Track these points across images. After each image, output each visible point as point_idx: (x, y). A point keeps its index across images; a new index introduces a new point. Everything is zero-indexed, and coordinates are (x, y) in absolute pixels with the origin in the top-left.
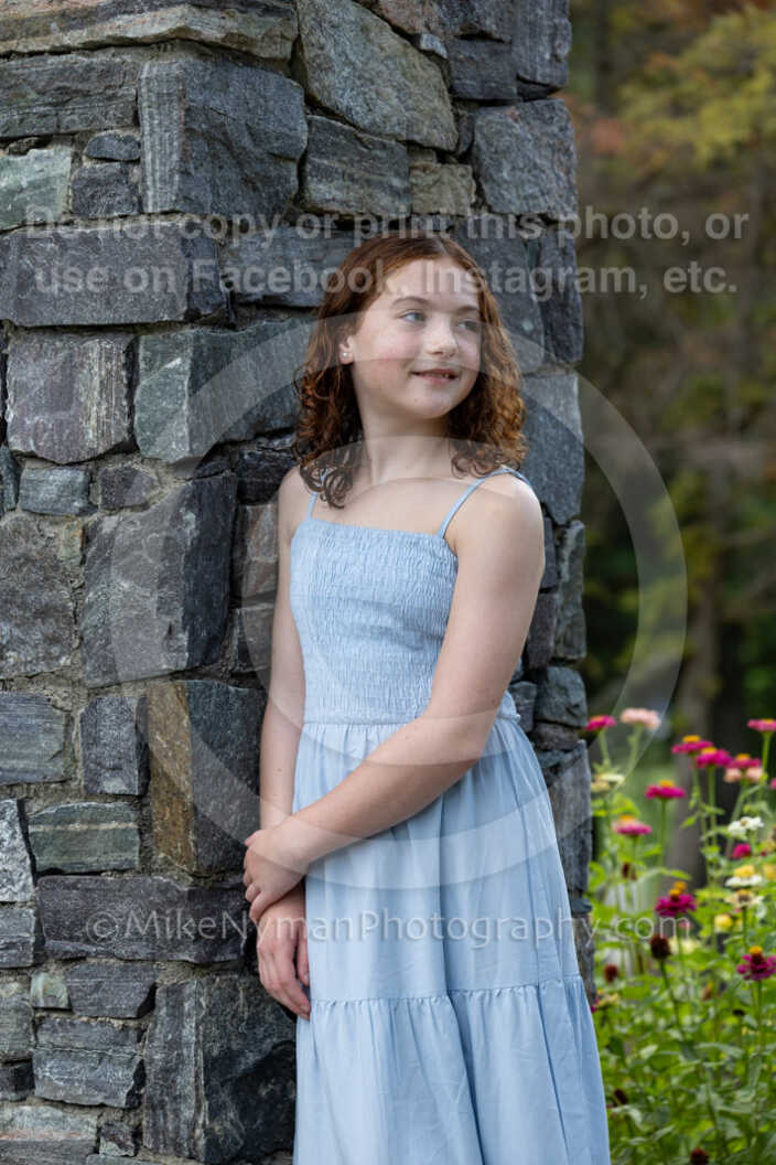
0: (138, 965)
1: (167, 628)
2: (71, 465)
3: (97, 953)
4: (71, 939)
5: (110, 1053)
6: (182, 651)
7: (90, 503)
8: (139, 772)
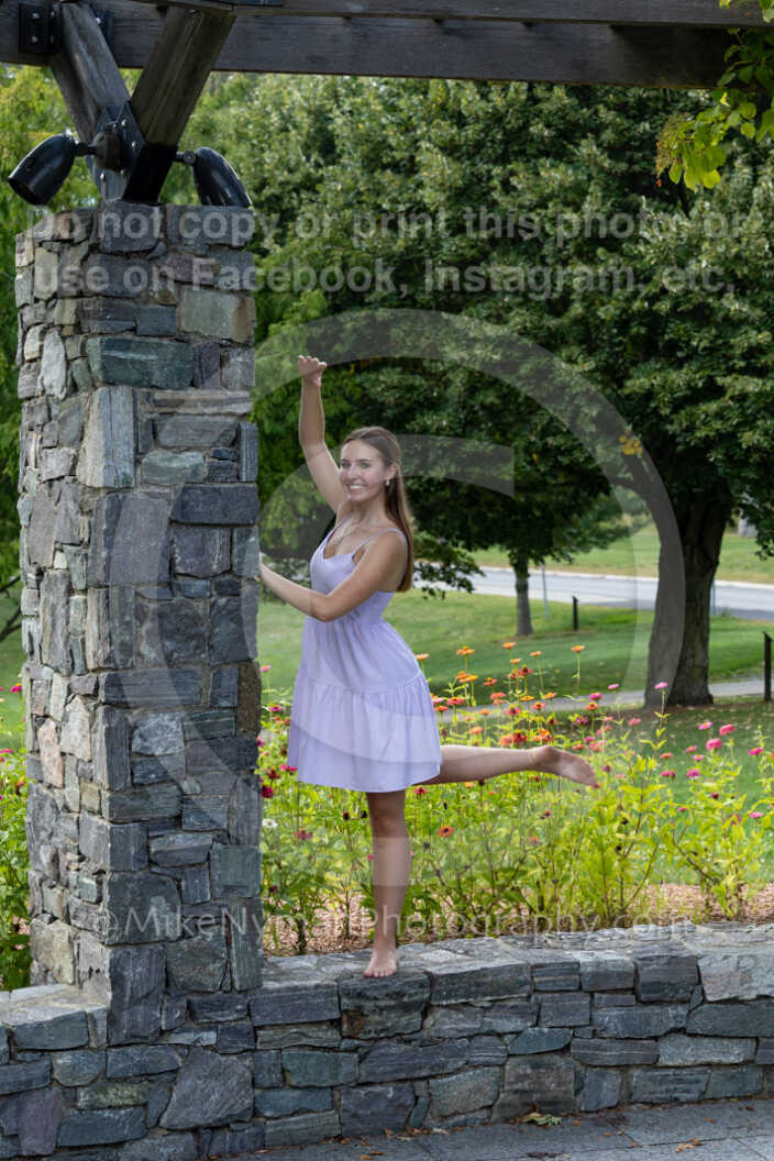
8: (238, 698)
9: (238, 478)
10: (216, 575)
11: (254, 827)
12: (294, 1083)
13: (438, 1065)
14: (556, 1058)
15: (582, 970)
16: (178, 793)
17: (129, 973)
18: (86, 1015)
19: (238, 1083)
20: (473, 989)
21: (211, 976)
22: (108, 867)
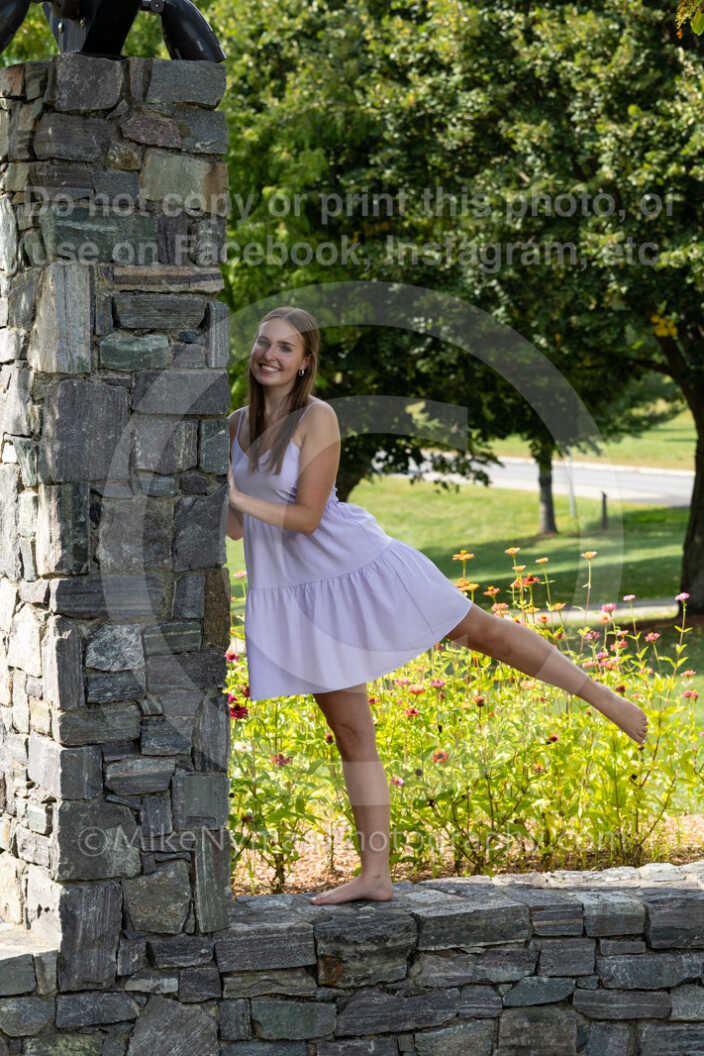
8: (204, 608)
9: (207, 363)
10: (181, 472)
11: (223, 752)
12: (265, 1037)
13: (425, 1017)
14: (557, 1012)
15: (586, 913)
16: (137, 713)
17: (81, 913)
18: (33, 959)
19: (203, 1034)
20: (465, 933)
21: (172, 915)
22: (58, 795)
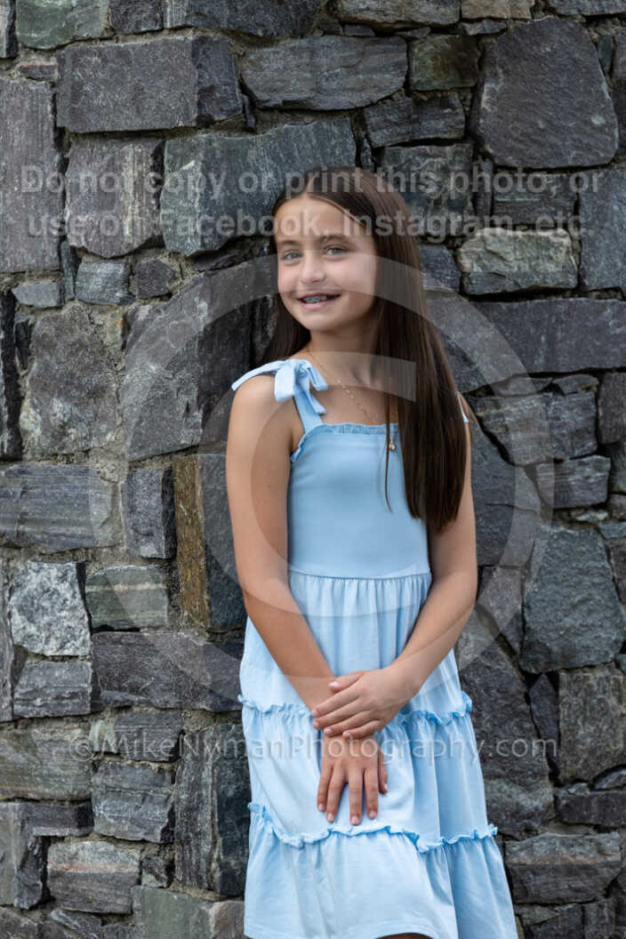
0: (170, 713)
1: (185, 407)
2: (114, 258)
3: (140, 702)
4: (120, 689)
5: (151, 793)
6: (197, 428)
7: (130, 293)
8: (166, 537)
